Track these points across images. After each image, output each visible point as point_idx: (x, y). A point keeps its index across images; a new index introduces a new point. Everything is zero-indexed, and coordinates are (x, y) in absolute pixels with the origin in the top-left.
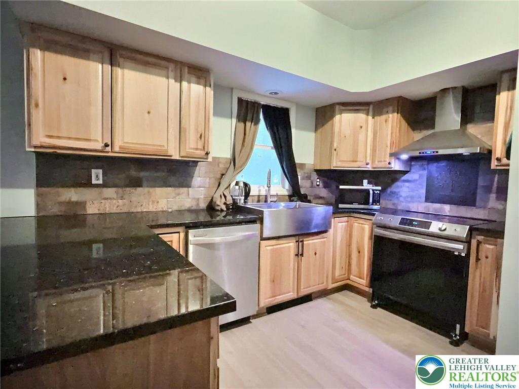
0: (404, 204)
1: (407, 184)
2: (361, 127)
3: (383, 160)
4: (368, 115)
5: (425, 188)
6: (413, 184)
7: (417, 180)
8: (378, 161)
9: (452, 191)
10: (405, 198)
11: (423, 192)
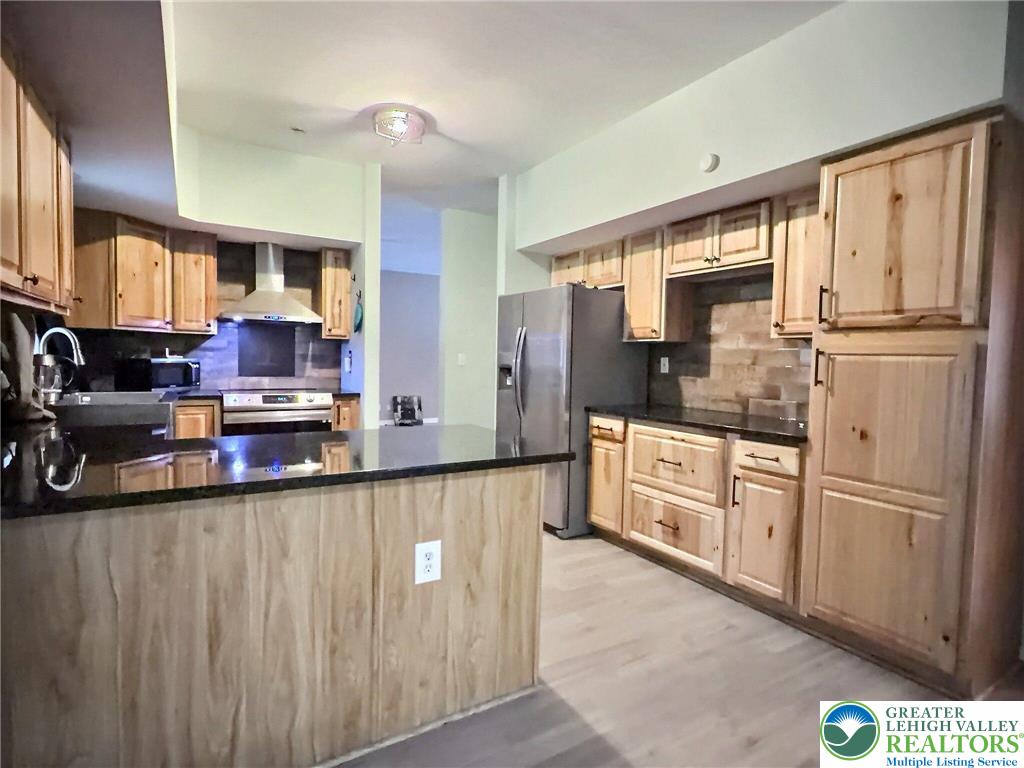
0: (207, 381)
1: (210, 354)
2: (156, 264)
3: (194, 319)
4: (164, 246)
5: (237, 358)
6: (219, 353)
7: (225, 349)
8: (186, 321)
9: (271, 361)
10: (208, 373)
11: (235, 363)
